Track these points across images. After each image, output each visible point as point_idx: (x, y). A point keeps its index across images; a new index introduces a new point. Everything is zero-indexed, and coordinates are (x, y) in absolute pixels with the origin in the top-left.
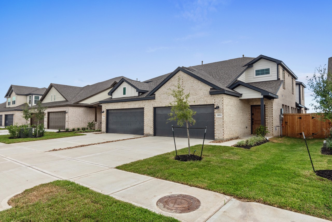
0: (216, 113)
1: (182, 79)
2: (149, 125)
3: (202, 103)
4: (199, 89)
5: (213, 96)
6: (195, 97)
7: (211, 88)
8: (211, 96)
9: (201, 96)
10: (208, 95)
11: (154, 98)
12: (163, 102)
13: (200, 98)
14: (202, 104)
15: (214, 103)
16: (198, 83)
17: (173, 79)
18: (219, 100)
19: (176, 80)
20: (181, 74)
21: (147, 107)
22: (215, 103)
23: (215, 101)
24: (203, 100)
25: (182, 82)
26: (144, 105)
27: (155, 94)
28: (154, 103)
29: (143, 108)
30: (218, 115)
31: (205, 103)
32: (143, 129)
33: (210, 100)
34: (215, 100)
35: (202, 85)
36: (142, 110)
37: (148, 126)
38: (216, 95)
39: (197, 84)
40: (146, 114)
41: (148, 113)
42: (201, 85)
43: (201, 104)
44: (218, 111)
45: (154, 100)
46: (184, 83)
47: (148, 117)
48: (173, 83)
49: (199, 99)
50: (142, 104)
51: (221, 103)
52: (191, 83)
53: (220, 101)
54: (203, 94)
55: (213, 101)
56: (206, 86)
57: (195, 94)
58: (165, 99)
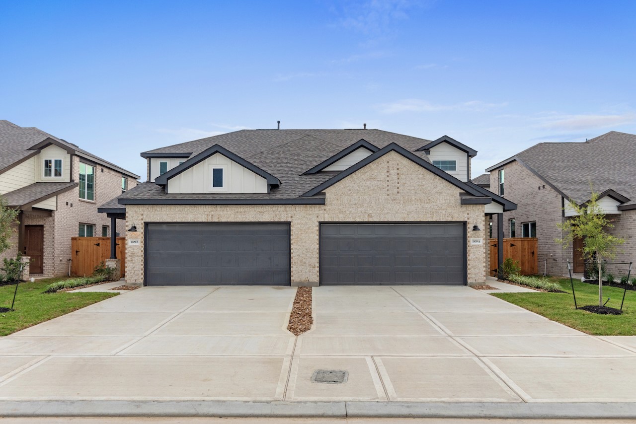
0: (471, 237)
1: (398, 169)
2: (307, 262)
3: (443, 219)
4: (437, 192)
5: (464, 208)
6: (426, 206)
7: (462, 191)
8: (461, 207)
9: (439, 205)
10: (454, 204)
11: (322, 203)
12: (348, 212)
13: (439, 210)
14: (441, 220)
15: (466, 220)
16: (434, 180)
17: (375, 166)
18: (476, 214)
19: (383, 168)
20: (395, 157)
21: (299, 221)
22: (468, 219)
23: (469, 216)
24: (444, 212)
25: (398, 174)
26: (290, 215)
27: (325, 194)
28: (321, 212)
29: (288, 224)
30: (474, 241)
31: (449, 219)
32: (289, 272)
33: (460, 214)
34: (468, 214)
35: (442, 185)
36: (284, 228)
37: (305, 263)
38: (471, 205)
39: (432, 181)
40: (298, 237)
41: (303, 235)
42: (440, 185)
43: (439, 220)
44: (475, 234)
45: (323, 207)
46: (403, 176)
47: (304, 244)
48: (375, 174)
49: (437, 210)
50: (285, 212)
51: (480, 221)
52: (419, 179)
53: (477, 216)
54: (444, 202)
55: (466, 215)
56: (451, 187)
57: (428, 201)
58: (354, 206)
